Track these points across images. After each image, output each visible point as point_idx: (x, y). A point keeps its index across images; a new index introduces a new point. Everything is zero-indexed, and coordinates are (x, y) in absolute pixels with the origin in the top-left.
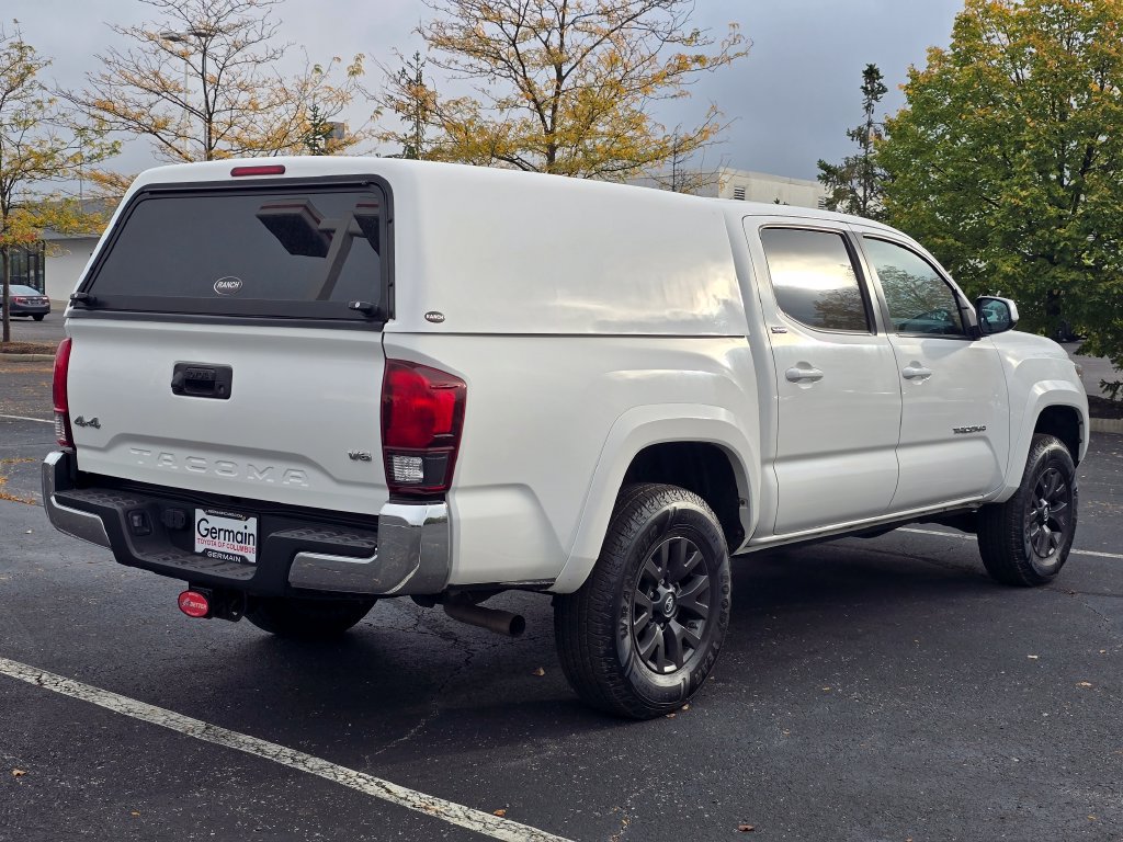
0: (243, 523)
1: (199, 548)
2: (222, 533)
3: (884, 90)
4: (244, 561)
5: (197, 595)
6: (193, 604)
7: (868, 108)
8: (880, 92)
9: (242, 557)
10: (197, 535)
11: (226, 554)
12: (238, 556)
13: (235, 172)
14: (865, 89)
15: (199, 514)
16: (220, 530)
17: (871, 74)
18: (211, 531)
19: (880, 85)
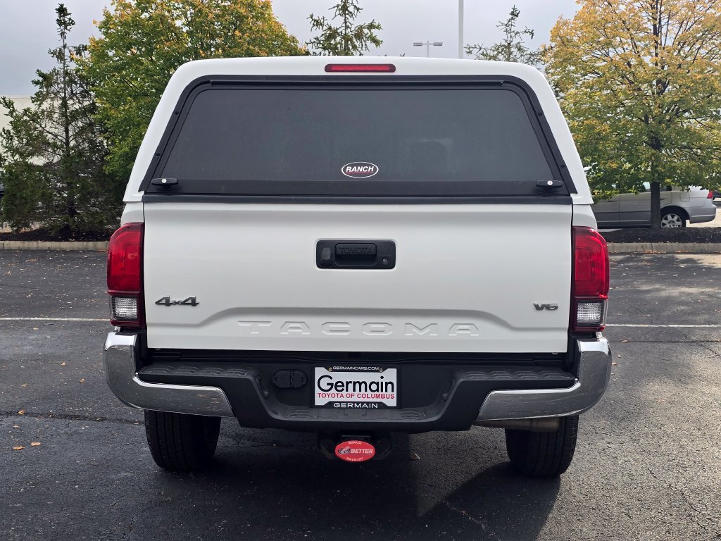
0: (379, 375)
1: (320, 400)
2: (351, 386)
3: (72, 23)
4: (382, 406)
5: (360, 443)
6: (353, 451)
7: (63, 34)
8: (69, 24)
9: (380, 403)
10: (317, 390)
11: (358, 403)
12: (375, 403)
13: (329, 68)
14: (58, 20)
15: (319, 371)
16: (347, 383)
17: (62, 11)
18: (335, 386)
19: (70, 19)
